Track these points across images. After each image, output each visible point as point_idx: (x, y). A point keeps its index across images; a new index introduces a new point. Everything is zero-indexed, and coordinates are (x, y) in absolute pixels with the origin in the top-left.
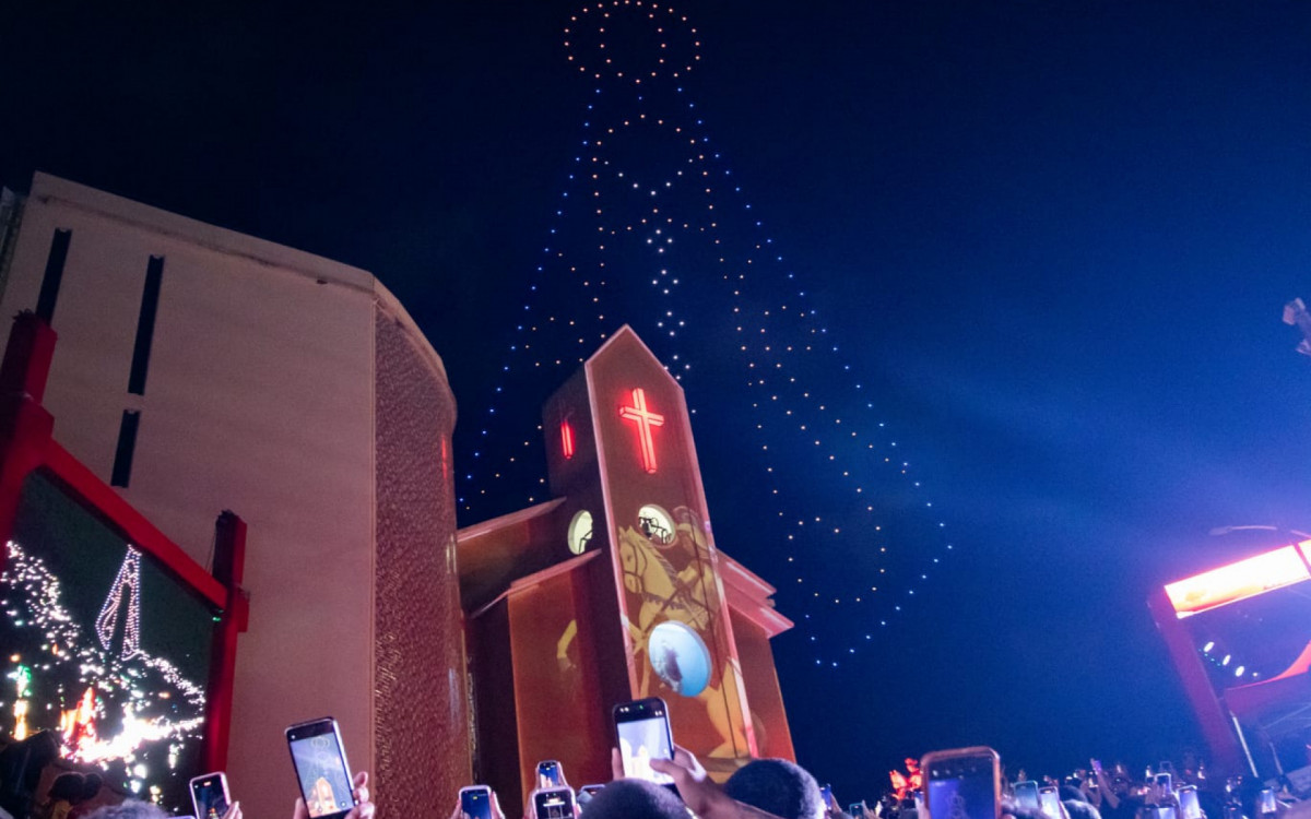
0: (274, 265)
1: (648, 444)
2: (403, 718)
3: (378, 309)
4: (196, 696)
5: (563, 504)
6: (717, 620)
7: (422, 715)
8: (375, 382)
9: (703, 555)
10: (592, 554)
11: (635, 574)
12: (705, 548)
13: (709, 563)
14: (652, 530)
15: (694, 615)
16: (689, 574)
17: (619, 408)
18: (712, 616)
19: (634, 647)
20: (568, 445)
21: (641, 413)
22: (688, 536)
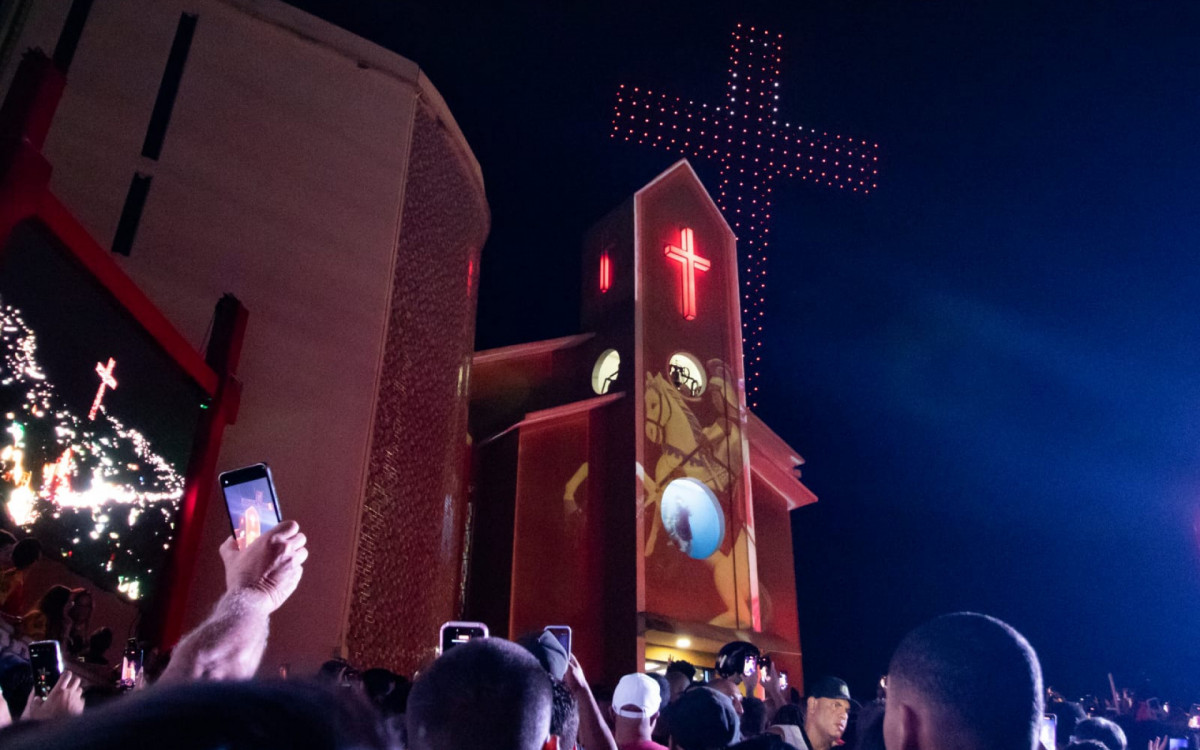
0: (315, 41)
1: (690, 287)
2: (389, 538)
3: (419, 104)
4: (165, 473)
5: (592, 339)
6: (738, 484)
7: (411, 538)
8: (406, 181)
9: (733, 415)
10: (614, 396)
11: (657, 424)
12: (736, 406)
13: (738, 423)
14: (682, 380)
15: (715, 474)
16: (715, 431)
17: (665, 246)
18: (732, 478)
19: (645, 500)
20: (605, 278)
21: (686, 254)
22: (719, 391)
